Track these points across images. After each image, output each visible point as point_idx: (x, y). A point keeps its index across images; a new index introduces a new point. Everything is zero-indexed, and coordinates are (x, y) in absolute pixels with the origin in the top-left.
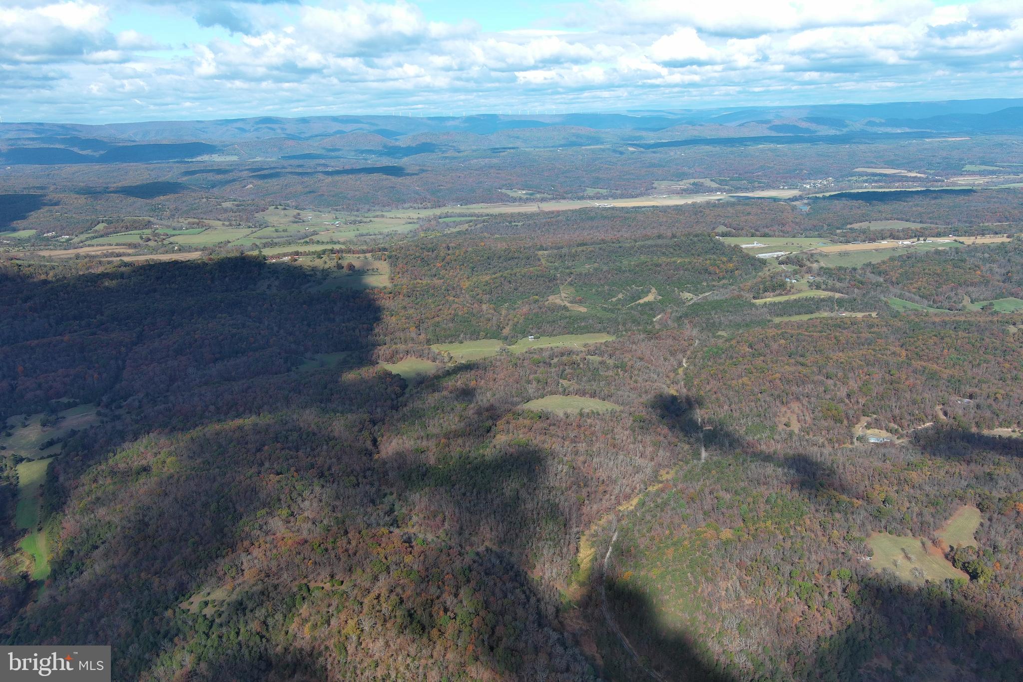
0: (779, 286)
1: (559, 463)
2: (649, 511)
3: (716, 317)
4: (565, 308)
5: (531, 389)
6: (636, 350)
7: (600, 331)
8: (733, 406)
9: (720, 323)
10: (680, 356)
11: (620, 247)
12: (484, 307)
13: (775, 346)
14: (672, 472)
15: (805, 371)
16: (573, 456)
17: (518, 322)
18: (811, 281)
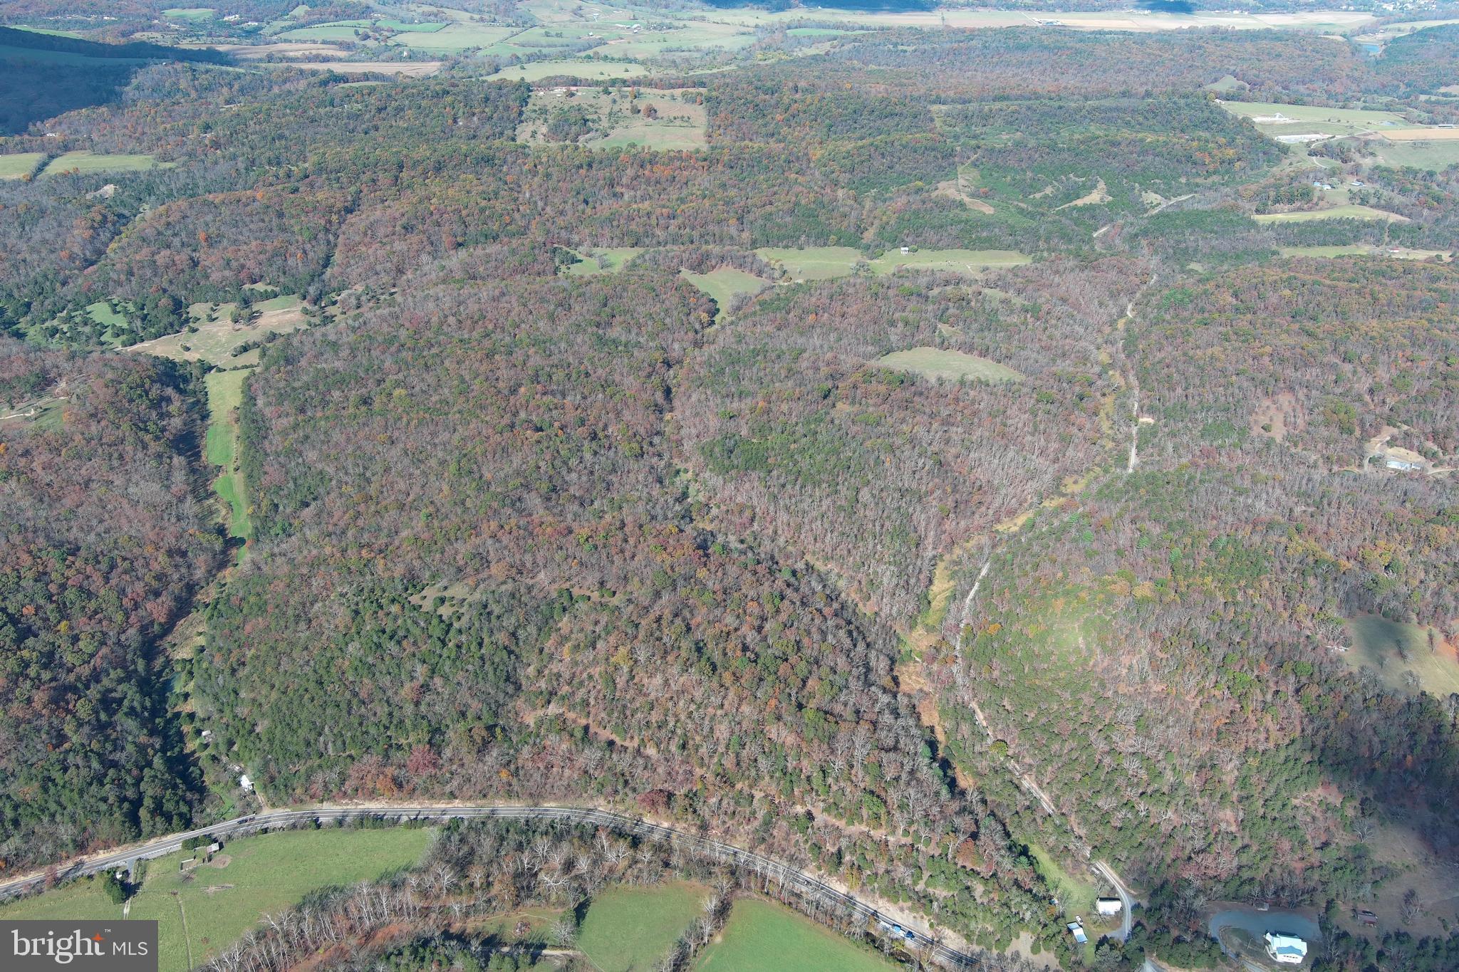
0: (1300, 196)
1: (920, 456)
2: (1040, 537)
3: (1190, 239)
4: (961, 205)
5: (894, 336)
6: (1058, 285)
7: (1008, 248)
8: (1191, 390)
9: (1196, 250)
10: (1125, 300)
11: (1060, 108)
12: (840, 193)
13: (1274, 299)
14: (1083, 483)
15: (1312, 346)
16: (942, 446)
17: (887, 223)
18: (1355, 190)
